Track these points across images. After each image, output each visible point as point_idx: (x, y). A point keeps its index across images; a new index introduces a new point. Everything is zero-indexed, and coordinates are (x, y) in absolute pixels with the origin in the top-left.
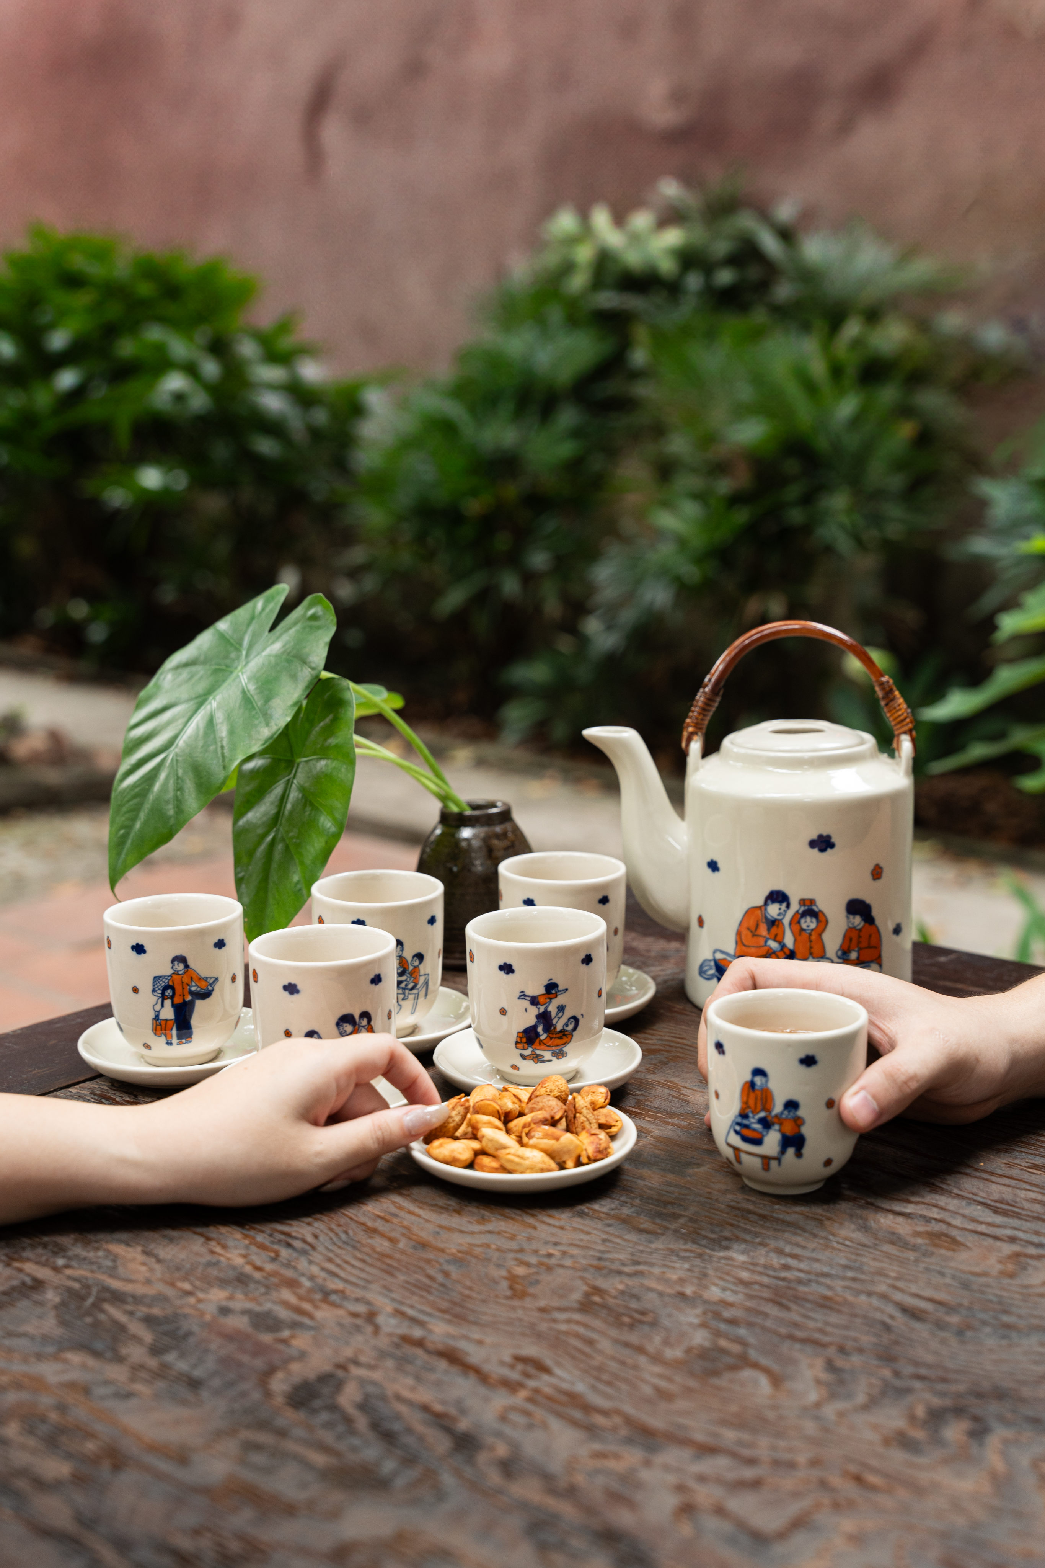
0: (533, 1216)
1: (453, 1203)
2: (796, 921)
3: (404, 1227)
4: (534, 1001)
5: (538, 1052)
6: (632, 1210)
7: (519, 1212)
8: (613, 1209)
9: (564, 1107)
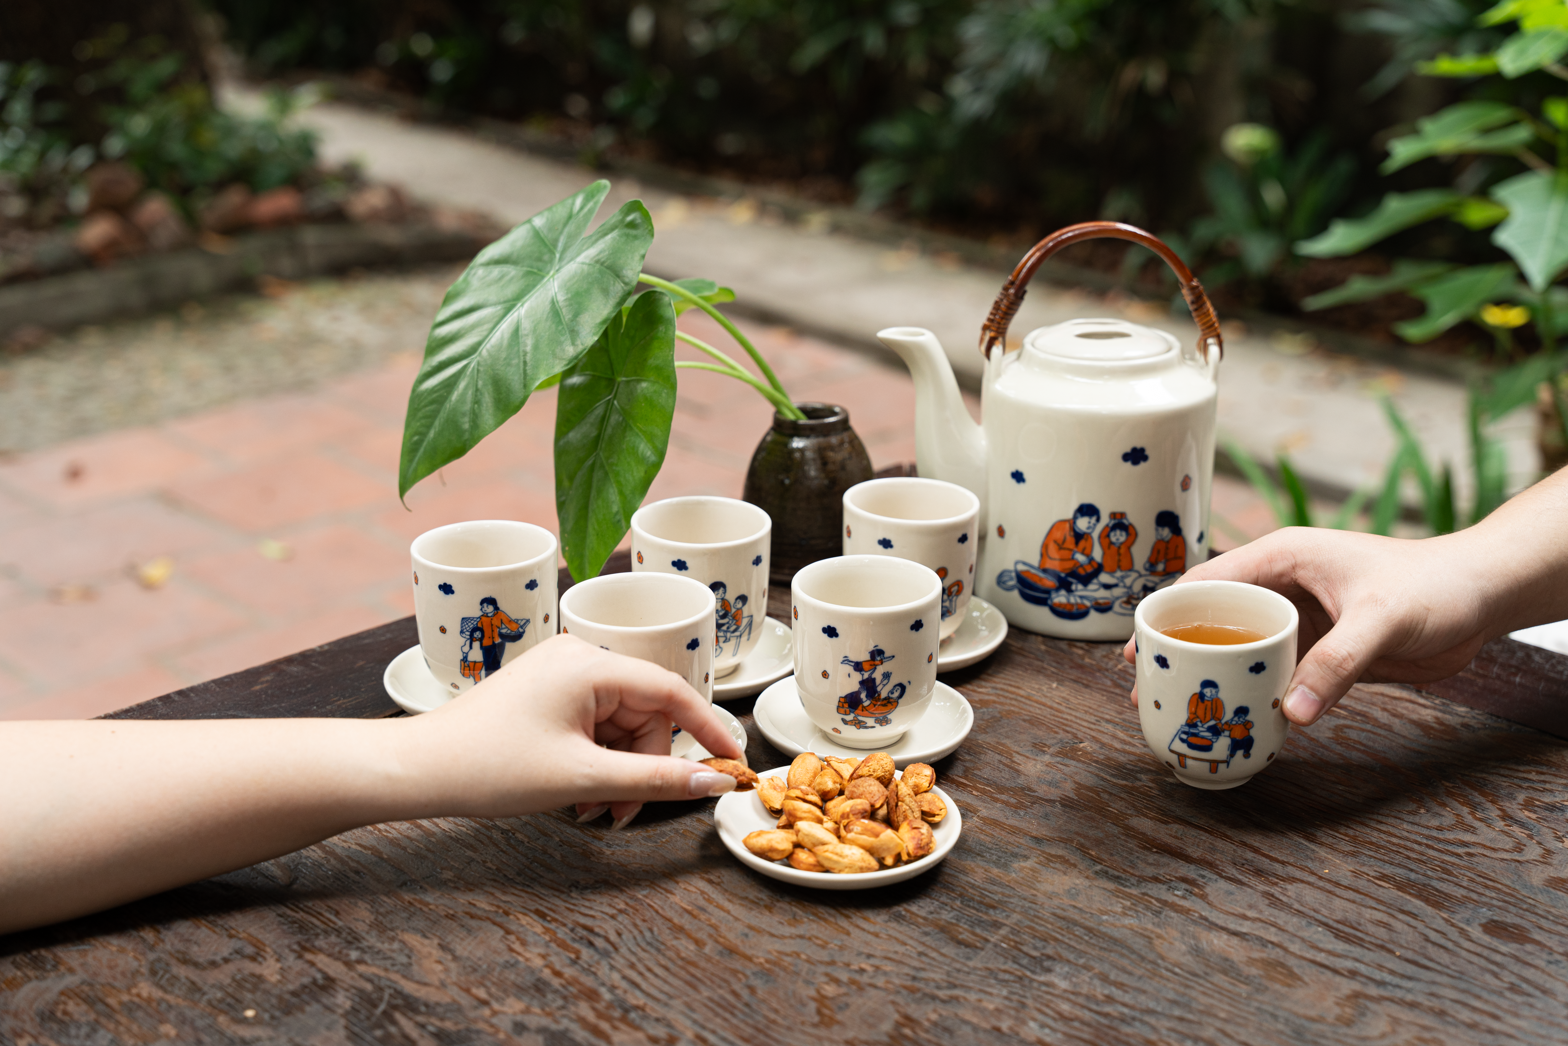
0: (847, 917)
1: (764, 896)
2: (1105, 535)
3: (711, 926)
4: (858, 667)
5: (861, 718)
6: (952, 914)
7: (832, 912)
8: (932, 913)
9: (886, 793)
